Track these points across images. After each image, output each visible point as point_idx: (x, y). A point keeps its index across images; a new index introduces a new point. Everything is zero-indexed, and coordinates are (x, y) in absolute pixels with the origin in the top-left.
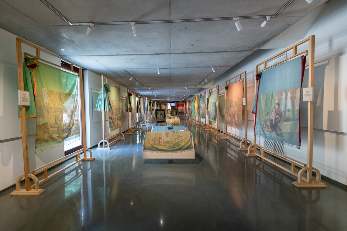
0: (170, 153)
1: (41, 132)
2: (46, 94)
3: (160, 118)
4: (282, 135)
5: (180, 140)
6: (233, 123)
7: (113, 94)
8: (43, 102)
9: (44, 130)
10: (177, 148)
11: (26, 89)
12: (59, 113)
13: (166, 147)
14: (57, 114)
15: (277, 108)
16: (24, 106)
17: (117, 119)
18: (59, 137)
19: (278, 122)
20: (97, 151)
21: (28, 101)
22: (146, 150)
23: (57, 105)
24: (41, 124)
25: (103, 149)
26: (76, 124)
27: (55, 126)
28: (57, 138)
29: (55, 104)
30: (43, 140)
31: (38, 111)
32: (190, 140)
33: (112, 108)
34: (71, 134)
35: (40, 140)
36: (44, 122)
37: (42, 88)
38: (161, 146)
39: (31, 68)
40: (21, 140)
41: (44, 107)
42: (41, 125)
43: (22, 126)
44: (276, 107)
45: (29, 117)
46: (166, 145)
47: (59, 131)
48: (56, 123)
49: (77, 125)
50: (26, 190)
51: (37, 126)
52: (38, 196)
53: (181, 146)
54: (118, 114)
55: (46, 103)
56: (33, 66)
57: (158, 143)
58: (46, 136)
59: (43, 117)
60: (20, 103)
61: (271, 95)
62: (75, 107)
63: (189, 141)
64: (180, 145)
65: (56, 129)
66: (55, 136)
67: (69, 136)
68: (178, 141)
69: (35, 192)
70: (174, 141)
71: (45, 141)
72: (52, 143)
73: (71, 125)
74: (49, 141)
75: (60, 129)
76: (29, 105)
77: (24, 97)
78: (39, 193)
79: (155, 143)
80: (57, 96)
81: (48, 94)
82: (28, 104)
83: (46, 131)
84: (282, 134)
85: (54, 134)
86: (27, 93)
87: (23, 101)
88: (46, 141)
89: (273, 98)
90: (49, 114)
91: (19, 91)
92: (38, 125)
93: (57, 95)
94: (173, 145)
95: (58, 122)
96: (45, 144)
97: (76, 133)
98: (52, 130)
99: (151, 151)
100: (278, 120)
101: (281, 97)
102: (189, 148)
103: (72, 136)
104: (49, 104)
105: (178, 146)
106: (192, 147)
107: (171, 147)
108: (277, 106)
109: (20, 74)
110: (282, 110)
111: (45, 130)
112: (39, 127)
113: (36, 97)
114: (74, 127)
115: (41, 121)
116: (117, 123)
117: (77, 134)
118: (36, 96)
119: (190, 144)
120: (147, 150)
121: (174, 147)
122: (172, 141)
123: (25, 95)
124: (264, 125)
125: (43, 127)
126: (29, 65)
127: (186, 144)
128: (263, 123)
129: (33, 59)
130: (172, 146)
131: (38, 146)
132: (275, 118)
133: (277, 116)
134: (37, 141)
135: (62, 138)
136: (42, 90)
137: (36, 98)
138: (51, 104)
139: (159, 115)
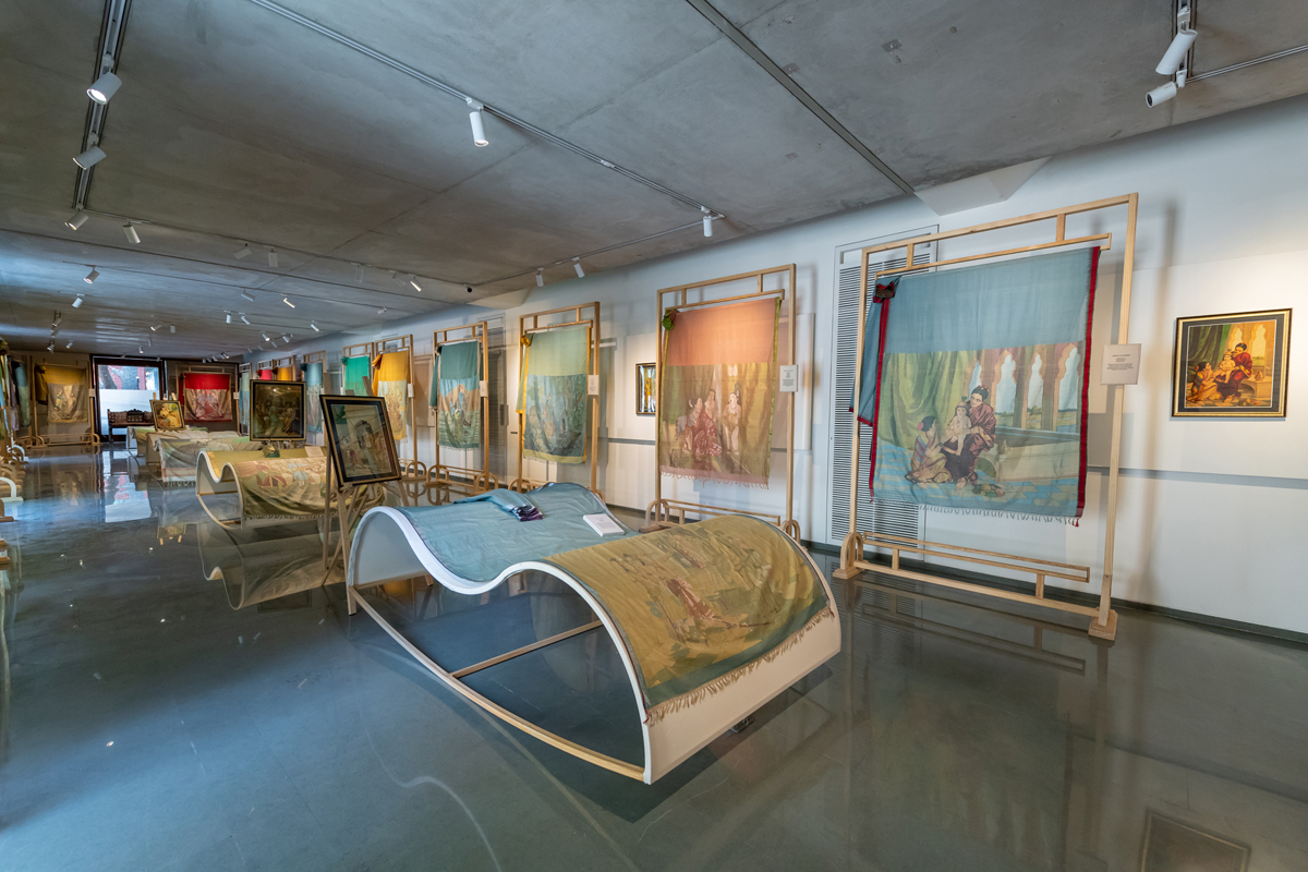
3: (361, 454)
4: (997, 490)
6: (715, 463)
10: (778, 622)
13: (737, 631)
15: (976, 404)
19: (980, 451)
38: (716, 638)
44: (975, 401)
46: (731, 620)
53: (789, 603)
61: (948, 361)
64: (782, 599)
84: (997, 487)
89: (957, 370)
94: (756, 609)
100: (979, 442)
101: (996, 368)
102: (817, 605)
105: (778, 610)
106: (823, 594)
107: (757, 626)
108: (978, 396)
110: (998, 408)
119: (814, 582)
121: (766, 621)
124: (917, 463)
127: (800, 584)
128: (909, 454)
130: (758, 616)
132: (967, 436)
133: (976, 430)
139: (353, 437)
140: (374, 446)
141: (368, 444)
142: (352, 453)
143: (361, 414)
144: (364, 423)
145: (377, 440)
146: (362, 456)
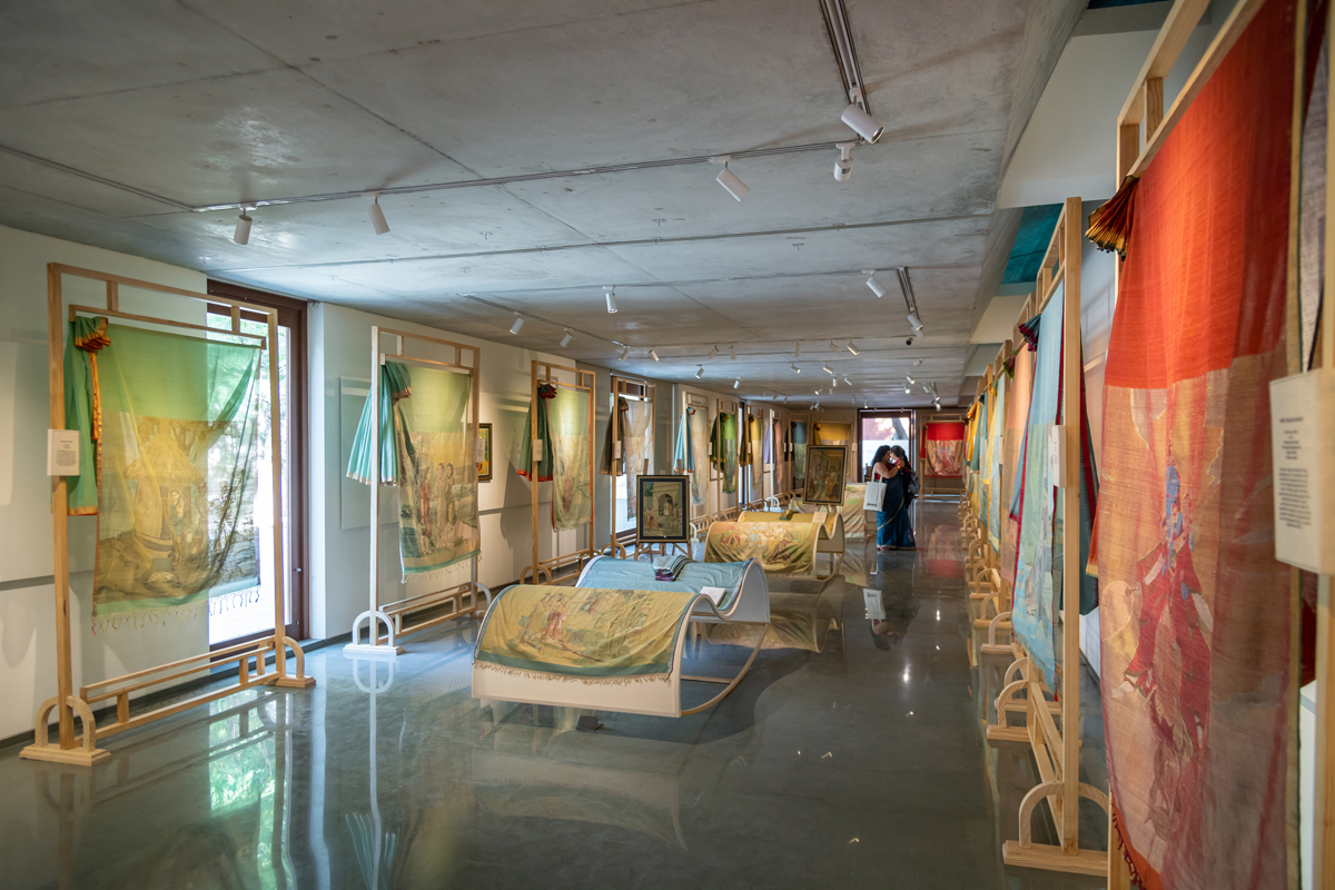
0: (579, 682)
1: (115, 562)
2: (132, 432)
3: (658, 519)
5: (631, 630)
7: (433, 401)
8: (122, 459)
9: (121, 557)
10: (609, 662)
11: (71, 423)
12: (177, 497)
13: (568, 654)
14: (169, 498)
16: (63, 478)
17: (455, 518)
18: (177, 585)
20: (347, 657)
21: (74, 462)
22: (485, 663)
23: (169, 466)
24: (115, 534)
25: (370, 649)
26: (245, 539)
27: (162, 542)
28: (167, 587)
29: (165, 465)
30: (120, 591)
31: (106, 491)
32: (672, 633)
33: (423, 467)
34: (225, 575)
35: (109, 589)
36: (124, 529)
37: (121, 413)
38: (548, 650)
39: (88, 351)
40: (50, 587)
41: (126, 477)
42: (113, 538)
43: (55, 539)
45: (76, 511)
46: (569, 646)
47: (174, 560)
48: (165, 533)
49: (247, 543)
50: (62, 748)
51: (100, 543)
52: (88, 767)
53: (628, 655)
54: (461, 496)
55: (134, 465)
56: (94, 346)
57: (539, 636)
58: (129, 578)
59: (123, 511)
60: (53, 469)
62: (243, 472)
63: (666, 635)
64: (627, 649)
65: (164, 555)
66: (162, 577)
67: (215, 584)
68: (624, 633)
69: (83, 755)
70: (608, 632)
71: (126, 594)
72: (151, 602)
73: (223, 541)
74: (139, 594)
75: (177, 555)
76: (76, 473)
77: (63, 449)
78: (94, 759)
79: (526, 637)
80: (172, 435)
81: (139, 432)
82: (73, 470)
83: (129, 559)
85: (159, 570)
86: (73, 435)
87: (60, 462)
88: (130, 595)
90: (140, 500)
91: (50, 431)
92: (103, 536)
93: (174, 429)
94: (597, 648)
95: (172, 528)
96: (127, 604)
97: (244, 572)
98: (151, 557)
99: (504, 668)
102: (658, 667)
103: (228, 582)
104: (144, 466)
105: (614, 656)
106: (670, 663)
107: (588, 658)
109: (55, 377)
111: (125, 554)
112: (105, 544)
113: (101, 445)
114: (237, 547)
115: (114, 525)
116: (451, 534)
117: (246, 576)
118: (99, 441)
119: (665, 651)
120: (488, 664)
121: (598, 658)
122: (599, 631)
123: (67, 443)
125: (118, 545)
126: (81, 344)
127: (651, 648)
129: (94, 321)
130: (594, 653)
131: (101, 607)
134: (98, 591)
135: (185, 588)
136: (122, 419)
137: (100, 449)
138: (150, 467)
139: (656, 505)
140: (672, 514)
141: (666, 512)
142: (652, 518)
143: (666, 489)
144: (667, 496)
145: (675, 510)
146: (659, 521)
